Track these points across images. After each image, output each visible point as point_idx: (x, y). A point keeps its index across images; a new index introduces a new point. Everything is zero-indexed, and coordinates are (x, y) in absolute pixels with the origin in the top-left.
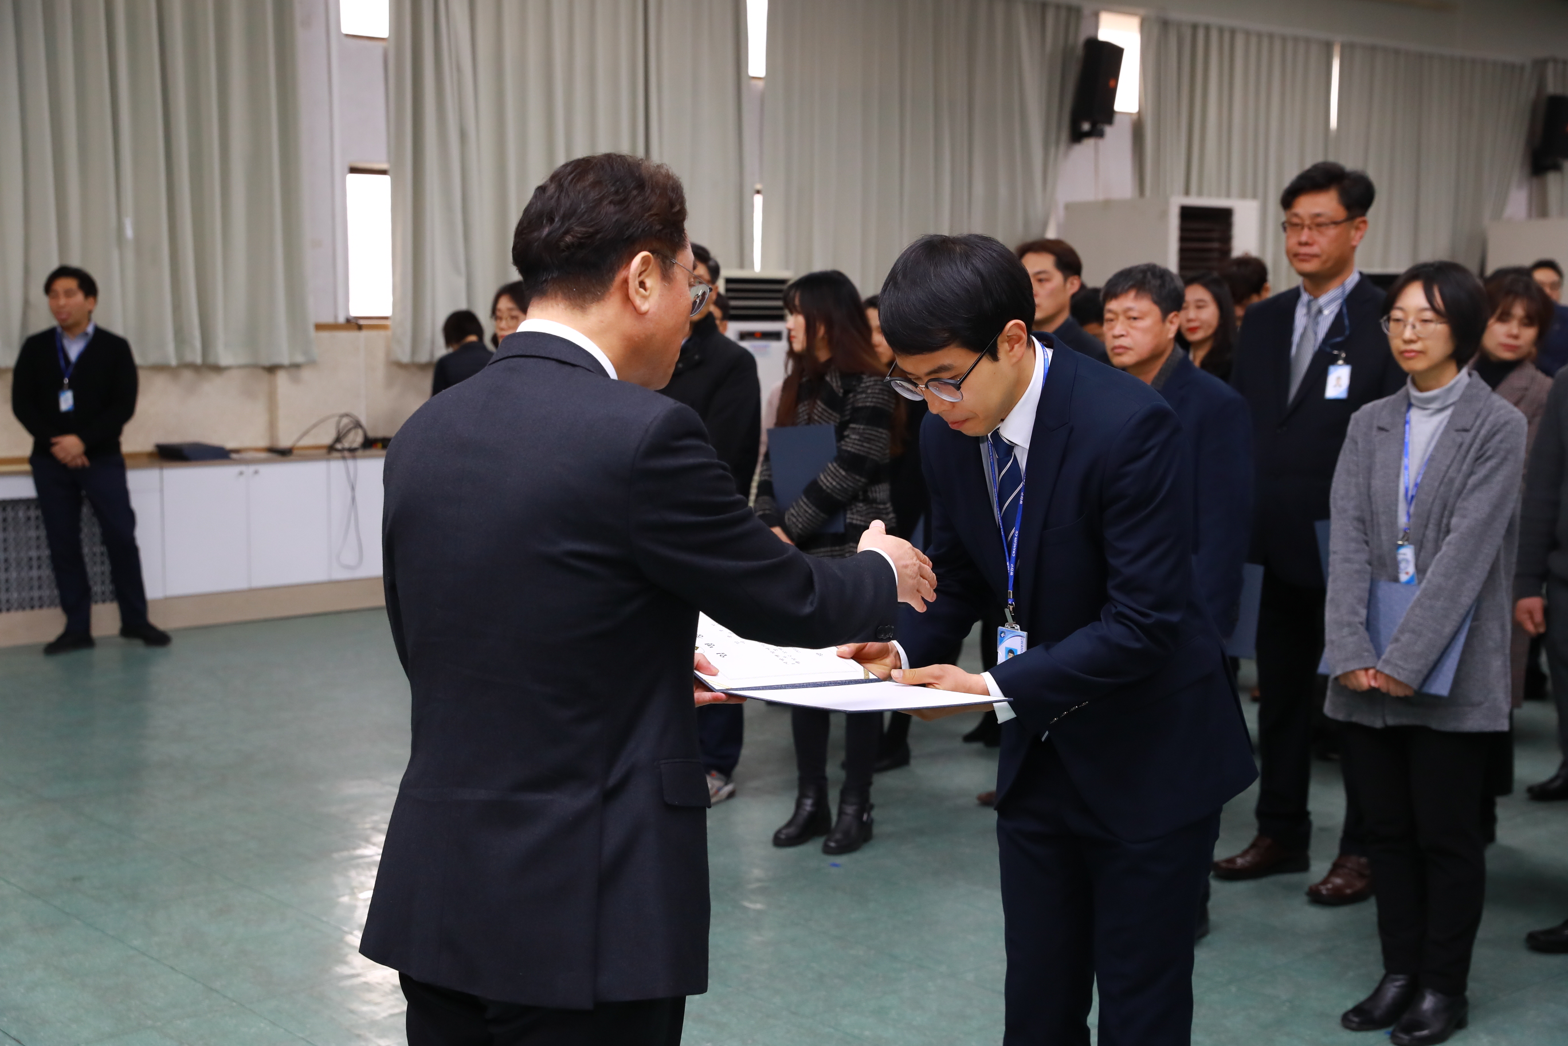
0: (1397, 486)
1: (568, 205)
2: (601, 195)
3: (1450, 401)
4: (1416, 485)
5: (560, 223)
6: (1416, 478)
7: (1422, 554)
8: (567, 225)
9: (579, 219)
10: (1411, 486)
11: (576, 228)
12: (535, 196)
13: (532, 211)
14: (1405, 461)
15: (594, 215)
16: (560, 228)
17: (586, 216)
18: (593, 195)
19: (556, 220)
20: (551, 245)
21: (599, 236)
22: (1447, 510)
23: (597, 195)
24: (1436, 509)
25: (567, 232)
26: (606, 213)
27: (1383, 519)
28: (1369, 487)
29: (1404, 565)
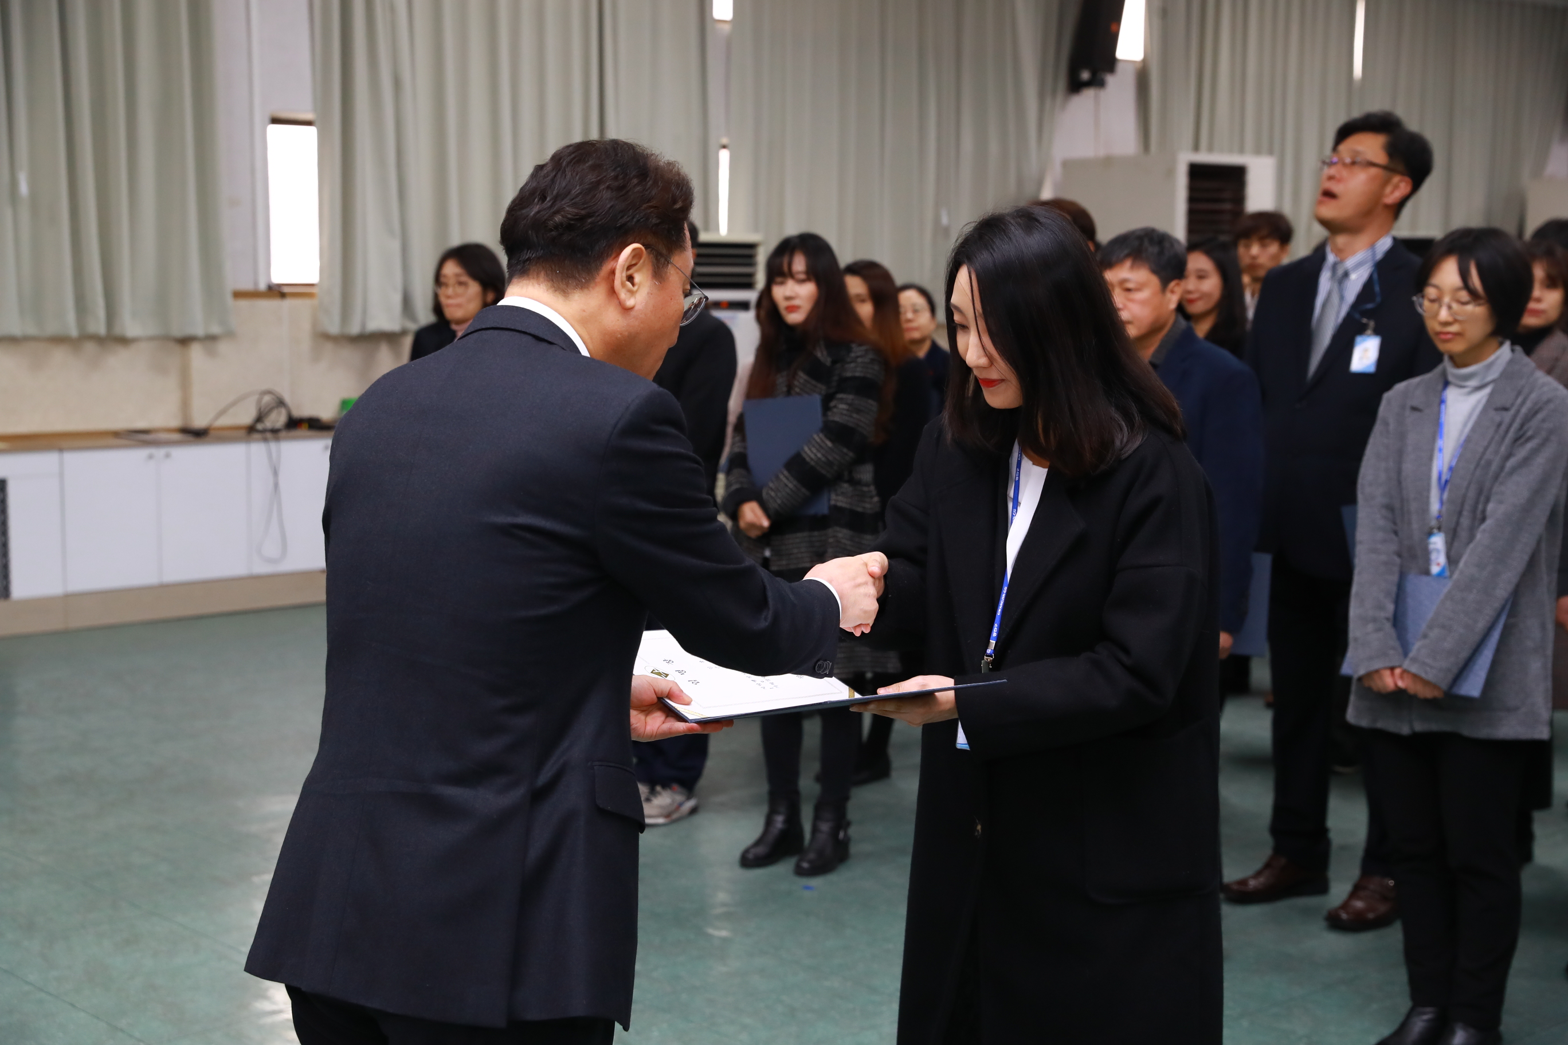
0: (1430, 469)
1: (564, 183)
2: (600, 179)
3: (1489, 378)
4: (1451, 469)
5: (550, 203)
6: (1451, 461)
7: (1456, 544)
8: (558, 205)
9: (572, 200)
10: (1445, 470)
11: (568, 209)
12: (533, 175)
13: (528, 188)
14: (1439, 443)
15: (588, 198)
16: (550, 207)
17: (579, 198)
18: (591, 180)
19: (549, 198)
20: (540, 223)
21: (590, 220)
22: (1484, 495)
23: (596, 180)
24: (1472, 494)
25: (556, 212)
26: (602, 198)
27: (1414, 506)
28: (1399, 472)
29: (1433, 556)
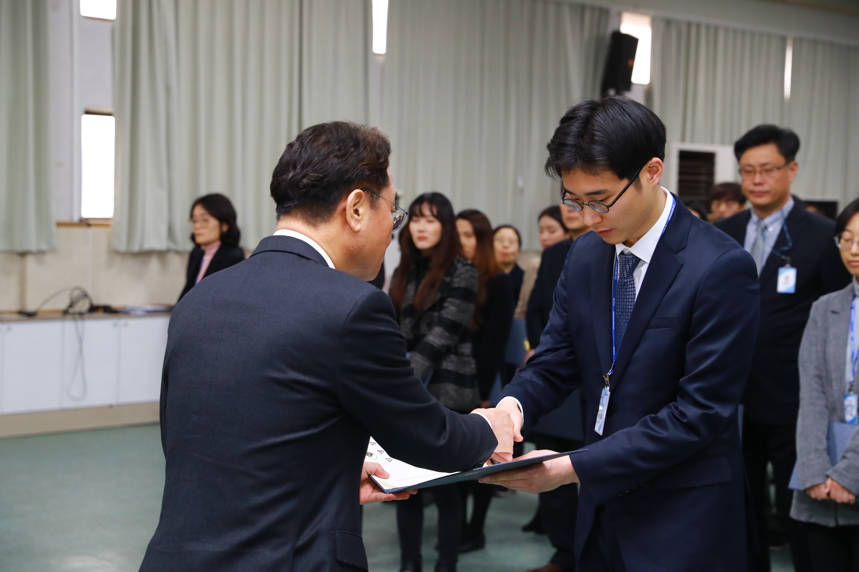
1: (307, 156)
2: (329, 151)
5: (300, 170)
8: (305, 171)
9: (313, 168)
11: (311, 174)
12: (287, 151)
13: (284, 161)
14: (851, 334)
15: (324, 164)
16: (300, 173)
17: (318, 165)
18: (324, 151)
19: (298, 167)
20: (294, 184)
21: (326, 179)
23: (326, 151)
25: (304, 177)
26: (332, 164)
27: (834, 375)
28: (825, 353)
29: (849, 409)
